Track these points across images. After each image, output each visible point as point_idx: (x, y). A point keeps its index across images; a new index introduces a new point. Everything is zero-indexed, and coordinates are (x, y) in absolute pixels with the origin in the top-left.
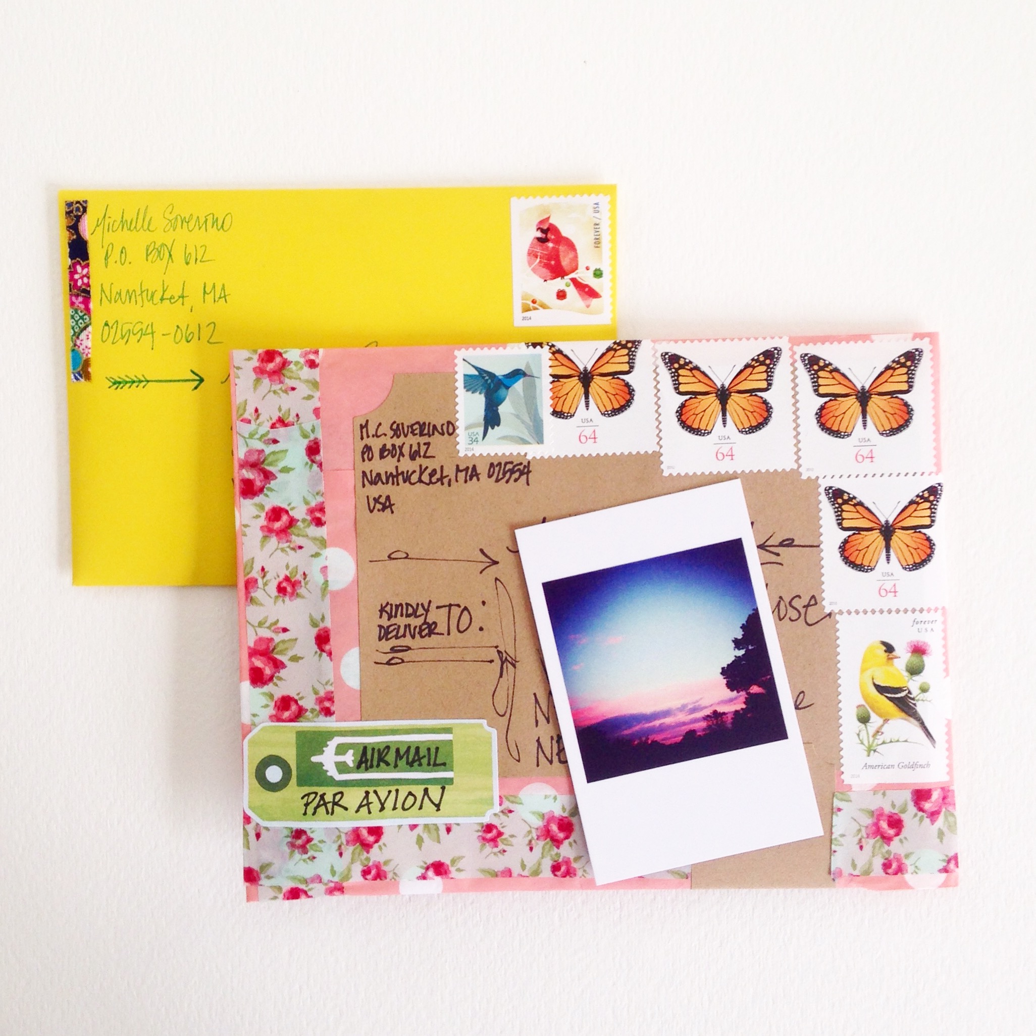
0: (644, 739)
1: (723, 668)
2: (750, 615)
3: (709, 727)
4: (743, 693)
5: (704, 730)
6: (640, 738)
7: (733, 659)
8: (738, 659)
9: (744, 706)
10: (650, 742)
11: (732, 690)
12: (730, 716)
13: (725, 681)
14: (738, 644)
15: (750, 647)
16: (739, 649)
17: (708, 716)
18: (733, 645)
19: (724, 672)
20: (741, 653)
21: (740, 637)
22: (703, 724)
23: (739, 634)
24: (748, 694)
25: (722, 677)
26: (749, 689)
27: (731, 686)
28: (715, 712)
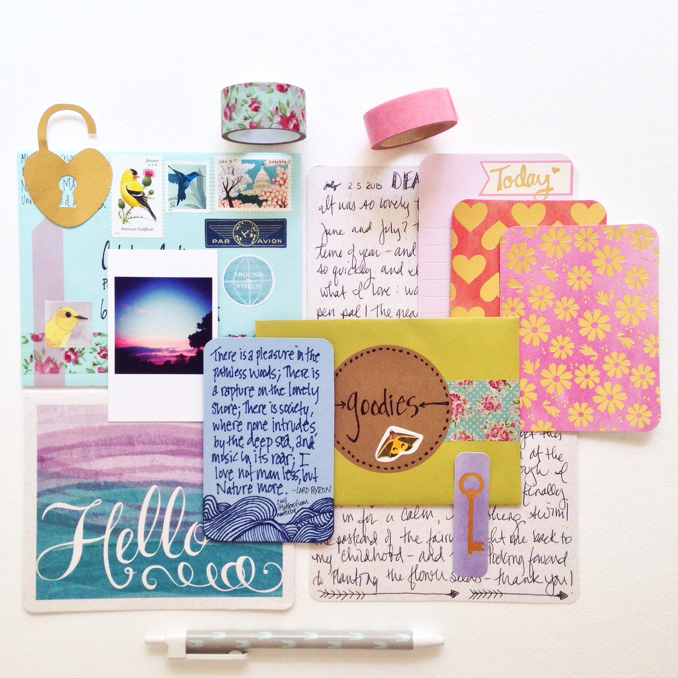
0: (146, 359)
1: (190, 336)
2: (208, 314)
3: (177, 361)
4: (196, 349)
5: (175, 361)
6: (144, 358)
7: (195, 332)
8: (197, 333)
9: (195, 355)
10: (148, 361)
11: (192, 347)
12: (187, 359)
13: (189, 342)
14: (199, 326)
15: (205, 329)
16: (199, 328)
17: (178, 356)
18: (197, 326)
19: (190, 337)
20: (200, 330)
21: (201, 323)
22: (175, 359)
23: (201, 322)
24: (199, 349)
25: (188, 339)
26: (200, 347)
27: (192, 344)
28: (182, 355)
